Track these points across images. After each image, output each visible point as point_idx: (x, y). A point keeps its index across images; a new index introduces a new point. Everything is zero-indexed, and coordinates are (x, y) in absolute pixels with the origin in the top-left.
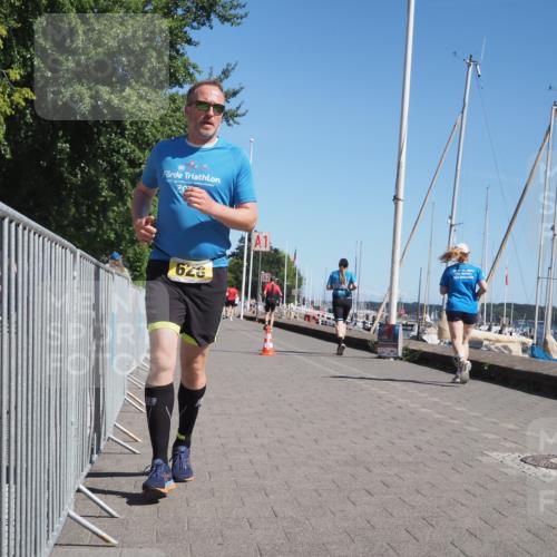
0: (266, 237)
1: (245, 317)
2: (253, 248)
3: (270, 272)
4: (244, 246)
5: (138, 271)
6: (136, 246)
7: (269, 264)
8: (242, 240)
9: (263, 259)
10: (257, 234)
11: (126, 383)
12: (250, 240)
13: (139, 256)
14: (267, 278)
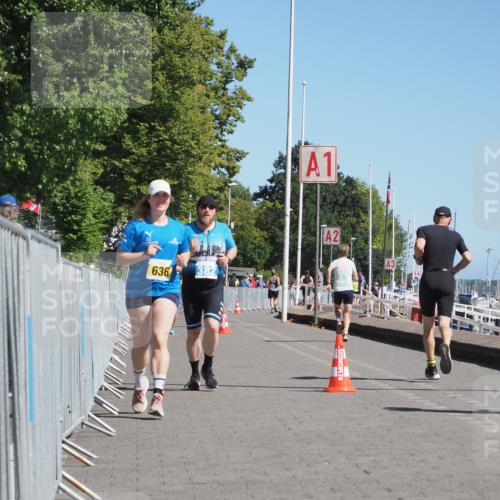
0: (328, 155)
1: (290, 316)
2: (304, 178)
3: (339, 224)
4: (285, 174)
5: (75, 232)
6: (69, 182)
7: (337, 208)
8: (281, 162)
9: (324, 199)
10: (310, 149)
11: (60, 456)
12: (296, 161)
13: (74, 201)
14: (333, 236)
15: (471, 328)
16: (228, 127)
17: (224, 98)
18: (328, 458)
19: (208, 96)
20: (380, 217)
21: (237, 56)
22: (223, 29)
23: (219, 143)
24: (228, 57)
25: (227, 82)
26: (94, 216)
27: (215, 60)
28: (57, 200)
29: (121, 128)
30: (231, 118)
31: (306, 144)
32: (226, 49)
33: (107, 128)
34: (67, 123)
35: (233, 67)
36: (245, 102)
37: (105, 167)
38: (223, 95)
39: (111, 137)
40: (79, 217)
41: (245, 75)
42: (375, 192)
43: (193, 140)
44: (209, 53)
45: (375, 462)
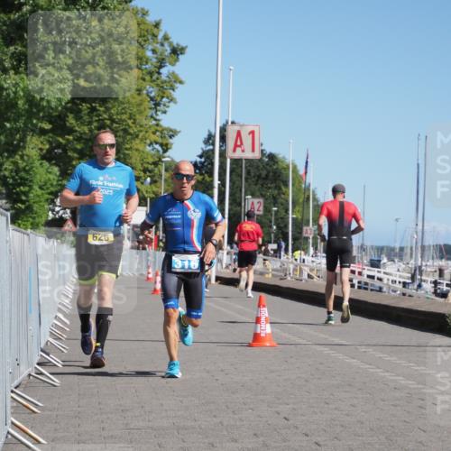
0: (252, 133)
1: (218, 279)
2: (230, 154)
3: (262, 195)
4: (213, 151)
5: (23, 202)
6: (18, 157)
7: (260, 182)
8: (210, 139)
9: (248, 173)
10: (236, 128)
11: (9, 404)
12: (223, 139)
13: (23, 174)
14: (256, 206)
15: (380, 290)
16: (162, 108)
17: (159, 82)
18: (251, 406)
19: (144, 80)
20: (299, 190)
21: (170, 44)
22: (158, 19)
23: (154, 122)
24: (162, 45)
25: (161, 67)
26: (41, 188)
27: (150, 47)
28: (7, 173)
29: (65, 108)
30: (164, 100)
31: (233, 123)
32: (160, 36)
33: (52, 109)
34: (17, 103)
35: (166, 53)
36: (177, 85)
37: (50, 143)
38: (158, 79)
39: (56, 116)
40: (27, 189)
41: (177, 60)
42: (295, 167)
43: (130, 119)
44: (145, 41)
45: (294, 409)
